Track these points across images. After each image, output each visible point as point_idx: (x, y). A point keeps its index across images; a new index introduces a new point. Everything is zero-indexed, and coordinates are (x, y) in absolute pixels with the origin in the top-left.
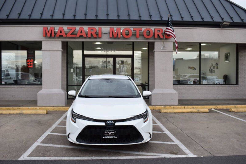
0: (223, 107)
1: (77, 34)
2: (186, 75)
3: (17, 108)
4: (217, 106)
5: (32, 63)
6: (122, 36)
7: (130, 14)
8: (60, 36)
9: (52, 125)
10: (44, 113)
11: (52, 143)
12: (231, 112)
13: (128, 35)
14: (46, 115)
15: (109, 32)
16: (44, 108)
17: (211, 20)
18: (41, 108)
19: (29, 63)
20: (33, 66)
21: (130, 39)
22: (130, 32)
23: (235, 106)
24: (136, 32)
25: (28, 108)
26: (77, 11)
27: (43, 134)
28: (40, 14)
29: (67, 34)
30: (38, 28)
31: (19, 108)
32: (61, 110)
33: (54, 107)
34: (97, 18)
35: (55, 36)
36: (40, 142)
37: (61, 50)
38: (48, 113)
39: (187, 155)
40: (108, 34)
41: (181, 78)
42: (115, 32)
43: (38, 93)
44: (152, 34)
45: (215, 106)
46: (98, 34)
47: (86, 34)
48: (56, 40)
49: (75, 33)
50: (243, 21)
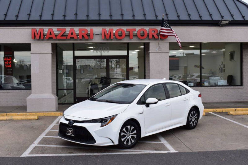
0: (222, 110)
1: (67, 36)
2: (193, 74)
3: (6, 114)
4: (216, 109)
5: (10, 62)
6: (115, 37)
7: (123, 13)
8: (49, 38)
9: (45, 130)
10: (35, 118)
11: (49, 144)
12: (229, 115)
13: (121, 36)
14: (37, 120)
15: (101, 33)
16: (34, 113)
17: (210, 19)
18: (30, 113)
19: (7, 62)
20: (12, 66)
21: (123, 40)
22: (123, 33)
23: (236, 109)
24: (129, 33)
25: (17, 113)
26: (67, 11)
27: (38, 137)
28: (28, 14)
29: (57, 36)
30: (26, 29)
31: (7, 114)
32: (51, 115)
33: (45, 113)
34: (88, 18)
35: (45, 38)
36: (37, 143)
37: (51, 52)
38: (39, 118)
39: (169, 151)
40: (100, 35)
41: (187, 78)
42: (108, 34)
43: (27, 98)
44: (146, 35)
45: (214, 109)
46: (90, 36)
47: (77, 36)
48: (45, 42)
49: (65, 35)
50: (244, 19)
